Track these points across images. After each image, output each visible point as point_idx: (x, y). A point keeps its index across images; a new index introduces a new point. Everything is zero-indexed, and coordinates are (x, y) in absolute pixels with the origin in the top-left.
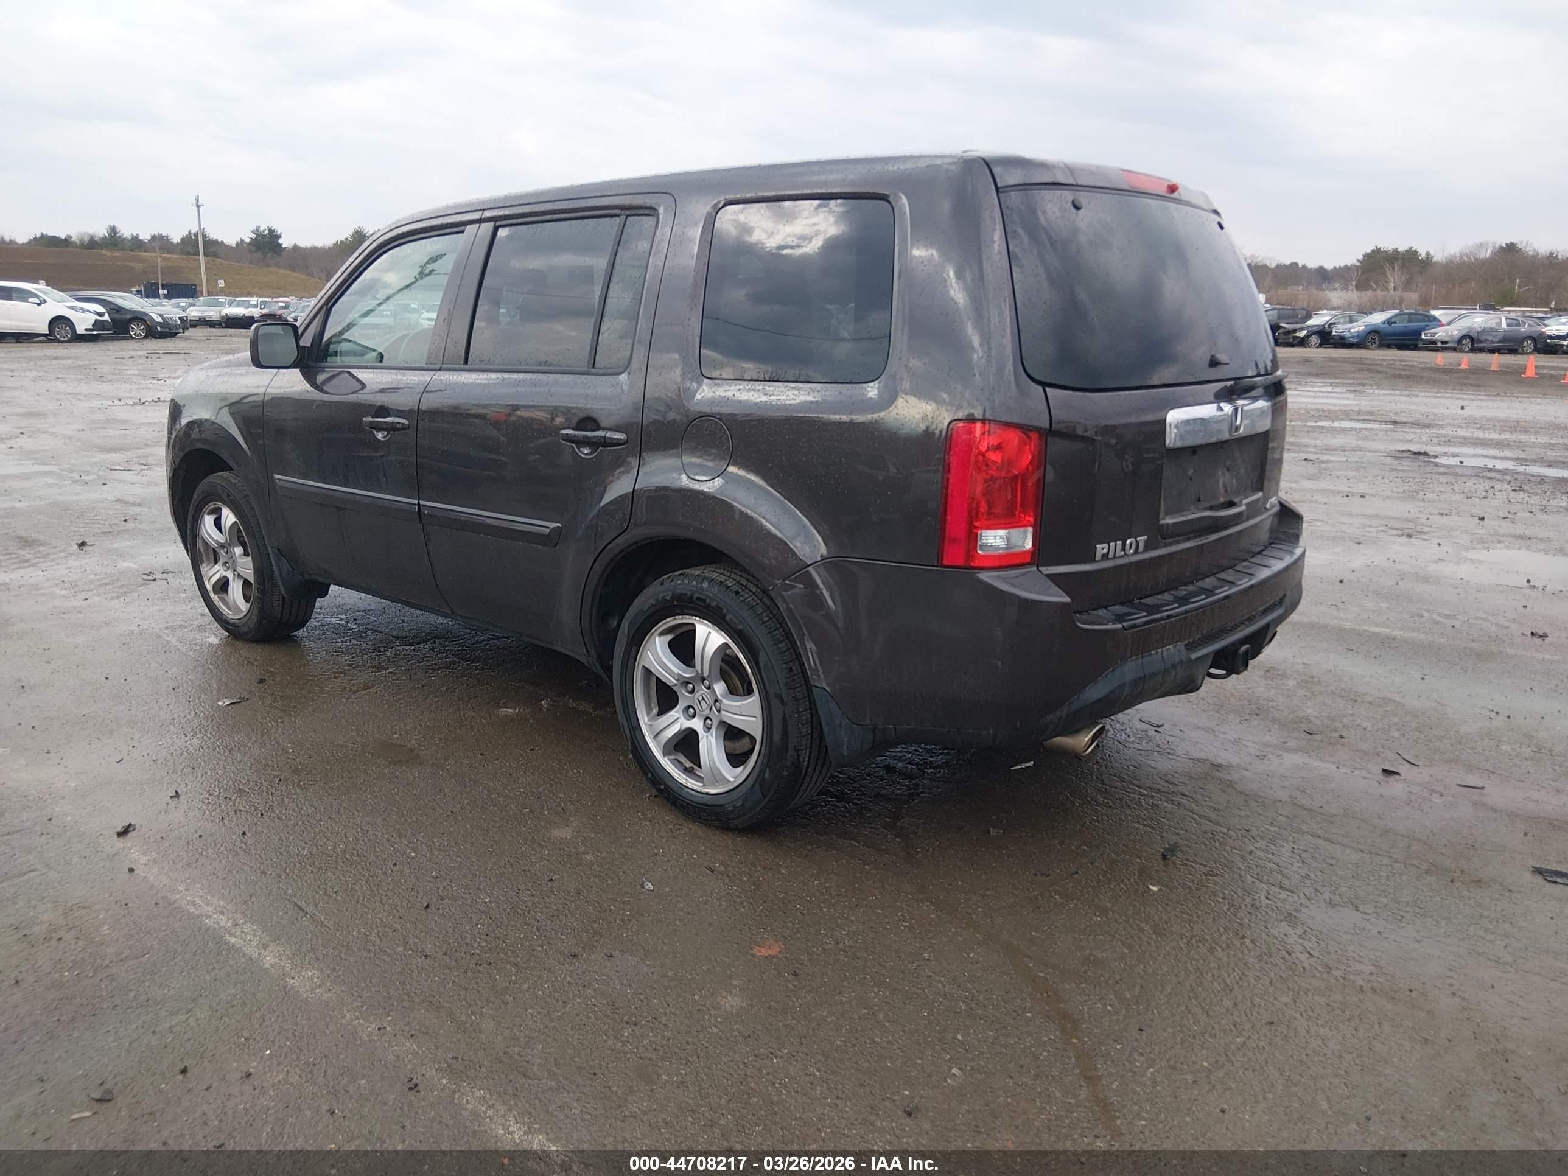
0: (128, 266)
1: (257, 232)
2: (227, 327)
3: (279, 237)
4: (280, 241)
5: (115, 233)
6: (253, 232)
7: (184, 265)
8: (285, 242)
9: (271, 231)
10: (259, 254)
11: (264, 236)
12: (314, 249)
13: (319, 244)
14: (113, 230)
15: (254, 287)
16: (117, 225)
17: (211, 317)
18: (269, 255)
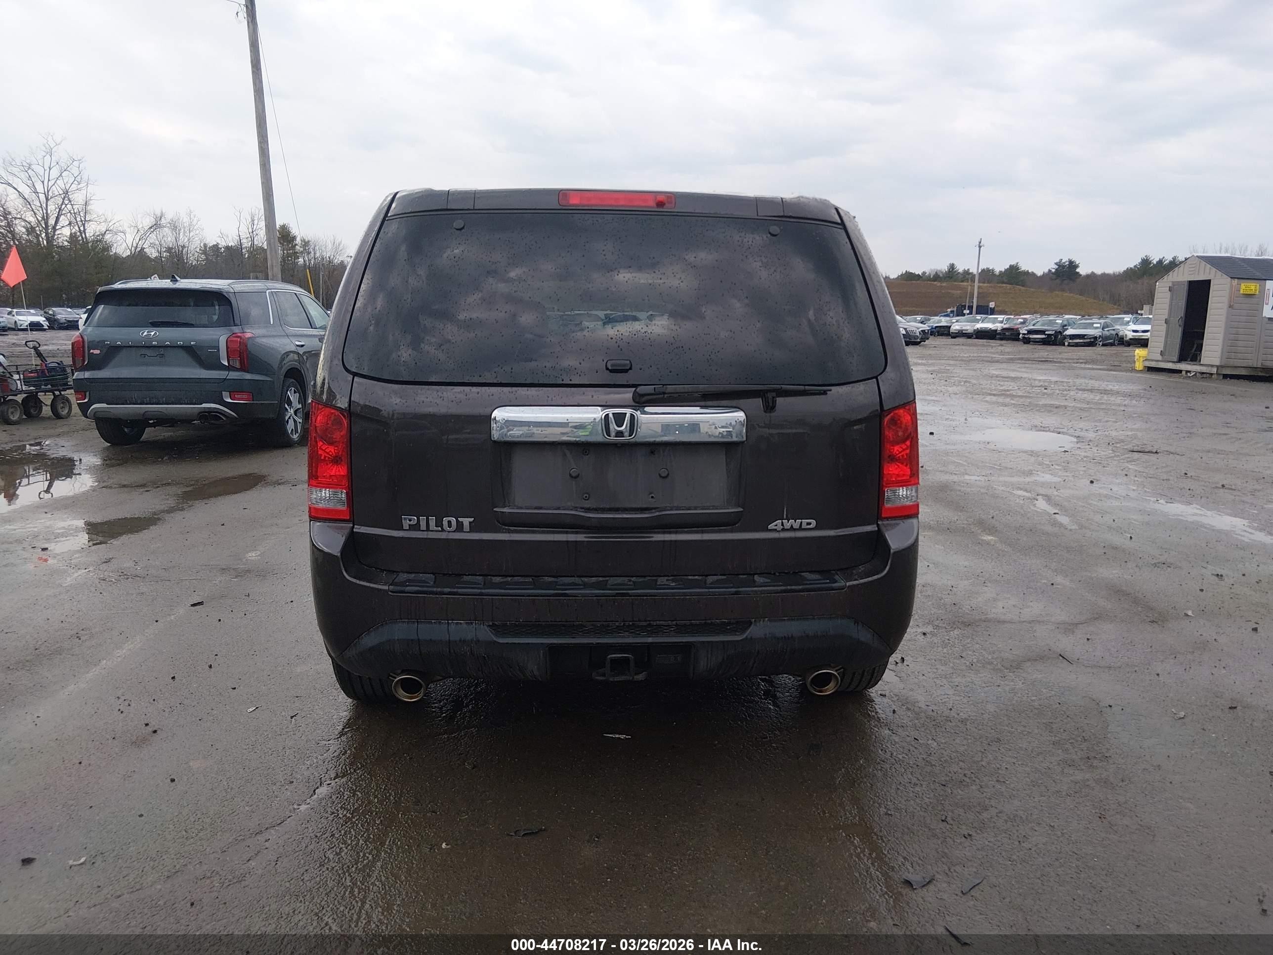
0: (950, 293)
1: (1060, 265)
2: (977, 338)
3: (1077, 266)
4: (1078, 270)
5: (953, 269)
6: (1056, 264)
7: (991, 291)
8: (1083, 270)
9: (1071, 262)
10: (1058, 281)
11: (1064, 267)
12: (1104, 275)
13: (1110, 271)
14: (952, 266)
15: (1041, 307)
16: (955, 263)
17: (967, 330)
18: (1066, 282)
